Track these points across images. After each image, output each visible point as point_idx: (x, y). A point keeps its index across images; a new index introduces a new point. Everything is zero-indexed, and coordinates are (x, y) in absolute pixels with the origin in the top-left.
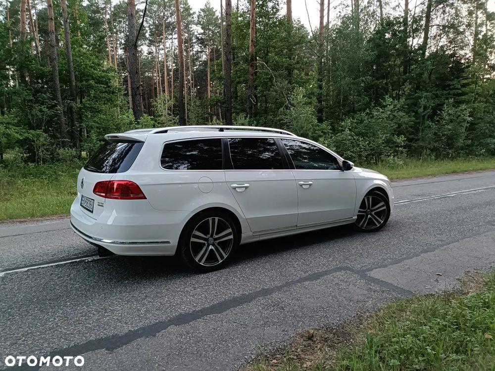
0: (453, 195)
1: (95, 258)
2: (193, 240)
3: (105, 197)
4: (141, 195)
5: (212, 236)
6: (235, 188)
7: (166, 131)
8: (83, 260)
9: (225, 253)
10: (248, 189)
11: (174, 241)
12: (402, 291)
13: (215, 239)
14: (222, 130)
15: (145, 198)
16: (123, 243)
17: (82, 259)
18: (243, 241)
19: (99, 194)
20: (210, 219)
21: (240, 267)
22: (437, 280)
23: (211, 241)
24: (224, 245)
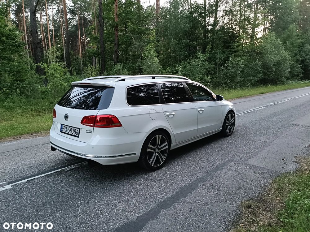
0: (252, 111)
1: (72, 167)
2: (149, 150)
3: (94, 126)
4: (119, 124)
5: (157, 148)
6: (168, 116)
7: (124, 80)
8: (64, 170)
9: (164, 157)
10: (175, 116)
11: (138, 153)
12: (273, 172)
13: (159, 149)
14: (154, 78)
15: (122, 126)
16: (106, 157)
17: (62, 169)
18: (171, 149)
19: (87, 124)
20: (157, 136)
21: (172, 165)
22: (285, 163)
23: (157, 150)
24: (163, 152)
